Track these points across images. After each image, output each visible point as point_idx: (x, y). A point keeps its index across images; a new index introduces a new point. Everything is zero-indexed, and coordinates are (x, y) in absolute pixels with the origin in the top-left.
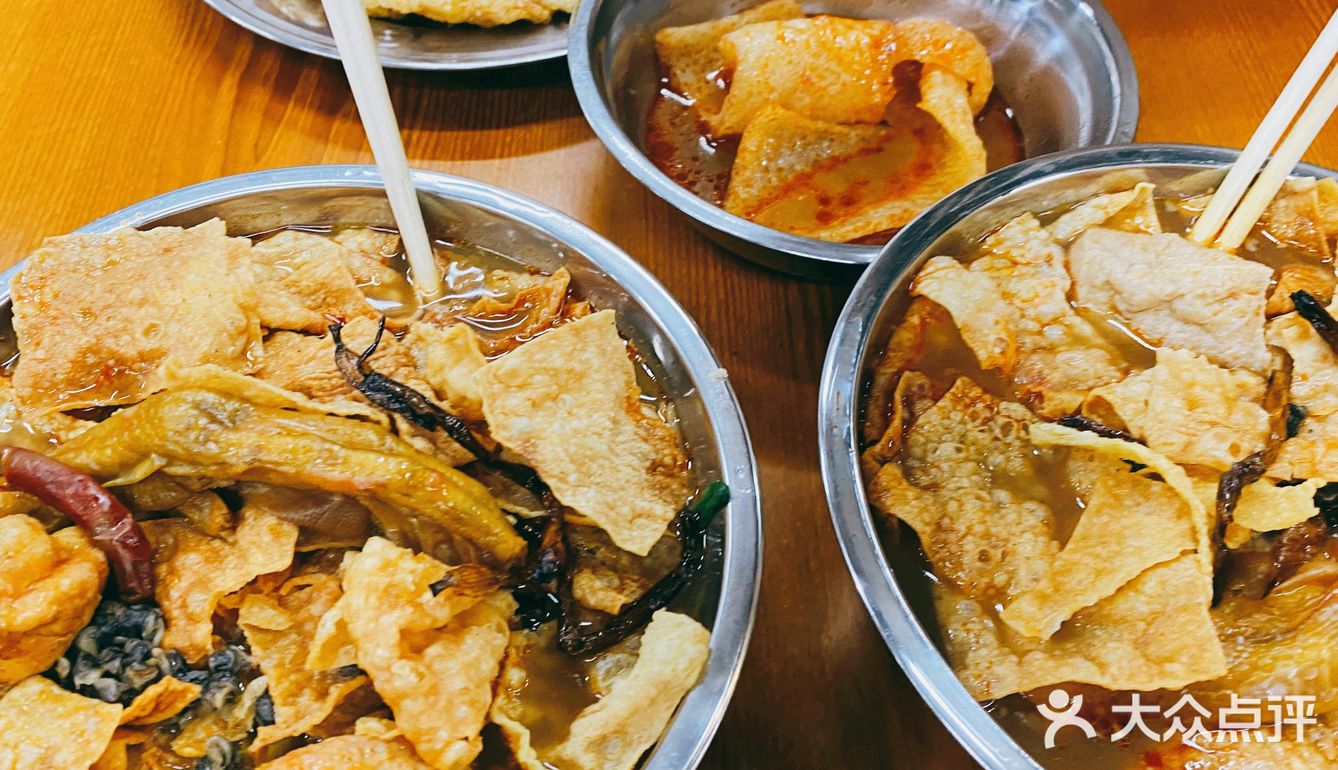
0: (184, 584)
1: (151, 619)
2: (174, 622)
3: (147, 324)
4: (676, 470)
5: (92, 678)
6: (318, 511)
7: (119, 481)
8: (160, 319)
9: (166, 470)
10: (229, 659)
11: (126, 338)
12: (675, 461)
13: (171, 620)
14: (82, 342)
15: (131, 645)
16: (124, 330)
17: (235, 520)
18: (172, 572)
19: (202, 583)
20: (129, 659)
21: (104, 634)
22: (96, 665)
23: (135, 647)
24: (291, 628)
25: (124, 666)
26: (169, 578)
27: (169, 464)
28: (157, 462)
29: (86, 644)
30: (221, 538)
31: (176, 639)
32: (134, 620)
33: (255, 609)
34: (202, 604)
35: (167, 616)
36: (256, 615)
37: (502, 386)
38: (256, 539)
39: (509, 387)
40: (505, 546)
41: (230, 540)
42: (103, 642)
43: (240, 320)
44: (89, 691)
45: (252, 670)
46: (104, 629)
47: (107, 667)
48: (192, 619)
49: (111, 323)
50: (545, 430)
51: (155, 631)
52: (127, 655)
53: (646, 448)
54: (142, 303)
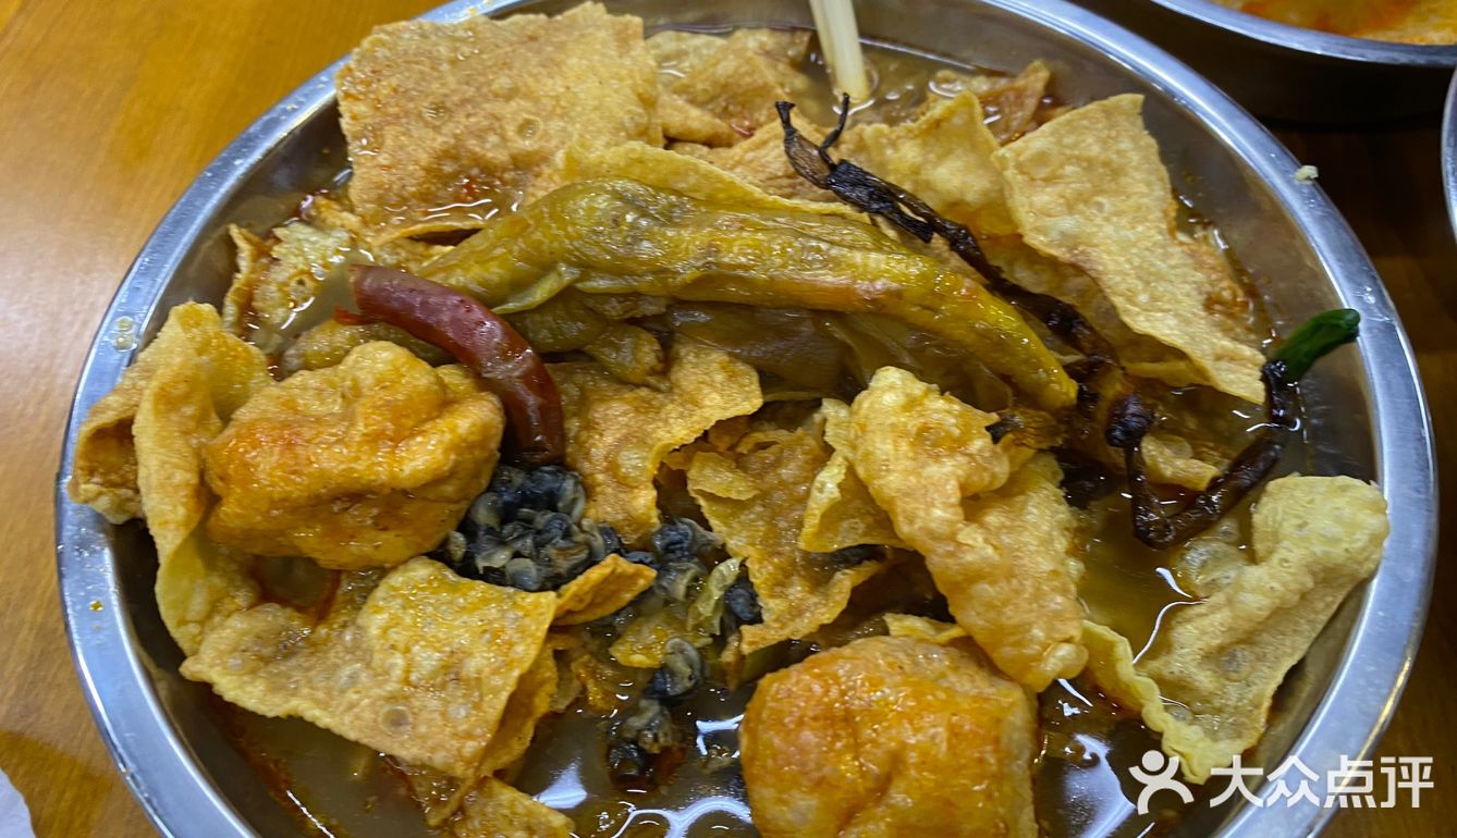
0: (609, 439)
1: (569, 485)
2: (598, 489)
3: (520, 120)
4: (1237, 309)
5: (500, 558)
6: (781, 345)
7: (511, 306)
8: (537, 115)
9: (579, 285)
10: (686, 535)
11: (493, 139)
12: (1235, 296)
13: (594, 487)
14: (436, 145)
15: (542, 519)
16: (491, 129)
17: (667, 362)
18: (589, 426)
19: (636, 439)
20: (546, 536)
21: (506, 504)
22: (502, 543)
23: (549, 522)
24: (755, 498)
25: (538, 546)
26: (584, 435)
27: (584, 277)
28: (566, 274)
29: (484, 516)
30: (648, 386)
31: (604, 509)
32: (545, 487)
33: (708, 472)
34: (639, 464)
35: (589, 481)
36: (710, 480)
37: (1026, 178)
38: (707, 378)
39: (1033, 180)
40: (1057, 387)
41: (663, 386)
42: (507, 514)
43: (640, 115)
44: (495, 577)
45: (716, 550)
46: (506, 498)
47: (518, 545)
48: (625, 484)
49: (472, 120)
50: (1094, 234)
51: (574, 501)
52: (539, 532)
53: (1199, 276)
54: (509, 96)
